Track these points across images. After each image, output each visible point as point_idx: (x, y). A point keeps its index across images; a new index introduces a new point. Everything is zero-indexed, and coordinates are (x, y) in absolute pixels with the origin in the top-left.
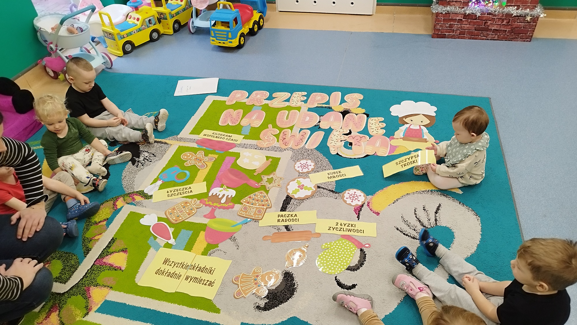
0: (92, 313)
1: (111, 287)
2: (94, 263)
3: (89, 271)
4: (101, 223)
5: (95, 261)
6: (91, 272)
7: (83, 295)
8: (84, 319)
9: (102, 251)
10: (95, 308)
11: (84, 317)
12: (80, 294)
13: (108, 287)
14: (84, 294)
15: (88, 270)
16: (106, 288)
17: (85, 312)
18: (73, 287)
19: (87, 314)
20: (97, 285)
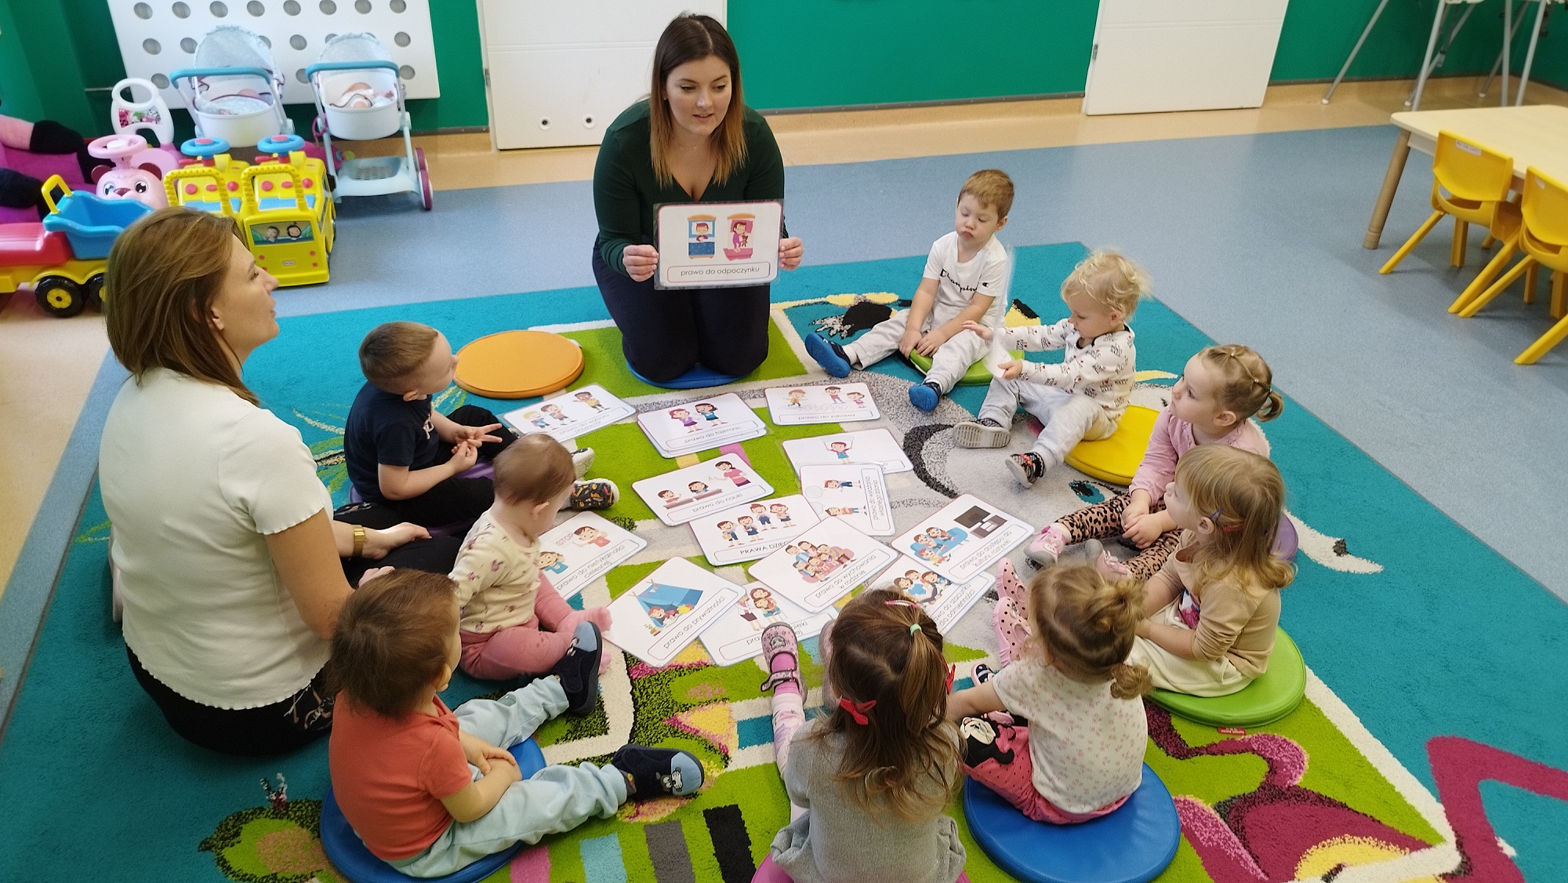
0: (734, 753)
1: (724, 700)
2: (631, 678)
3: (637, 694)
5: (629, 674)
6: (641, 694)
7: (677, 735)
8: (729, 769)
10: (732, 744)
11: (726, 767)
12: (665, 735)
13: (716, 701)
14: (675, 733)
15: (632, 693)
16: (710, 706)
17: (718, 757)
18: (633, 730)
19: (726, 759)
20: (686, 708)
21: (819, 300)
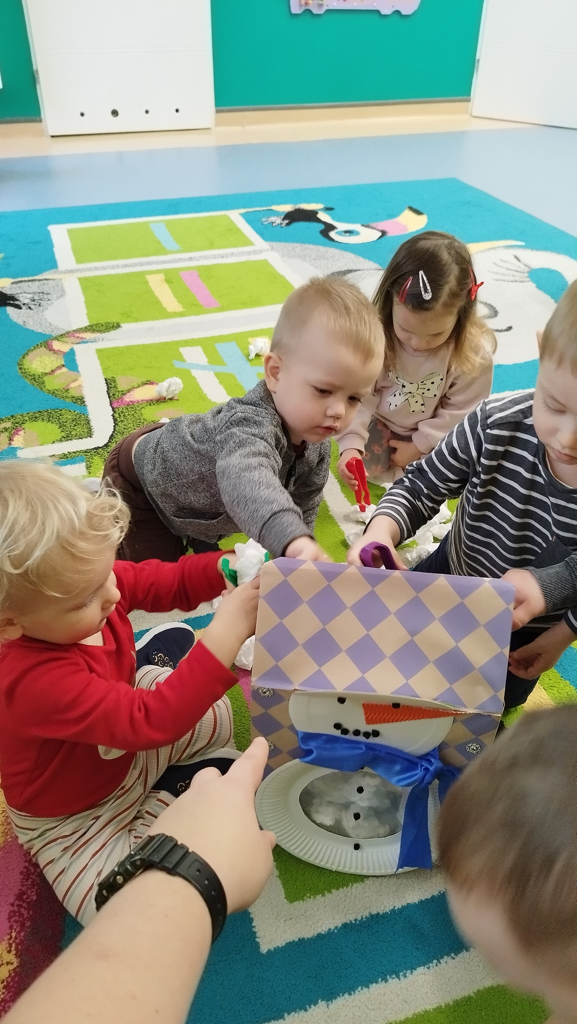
3: (117, 415)
4: (58, 372)
5: (111, 405)
6: (120, 415)
9: (109, 394)
15: (112, 415)
18: (112, 435)
21: (266, 208)
